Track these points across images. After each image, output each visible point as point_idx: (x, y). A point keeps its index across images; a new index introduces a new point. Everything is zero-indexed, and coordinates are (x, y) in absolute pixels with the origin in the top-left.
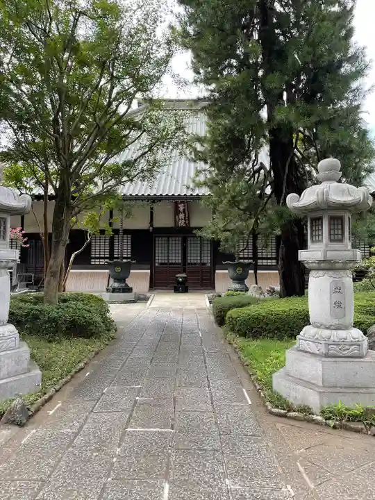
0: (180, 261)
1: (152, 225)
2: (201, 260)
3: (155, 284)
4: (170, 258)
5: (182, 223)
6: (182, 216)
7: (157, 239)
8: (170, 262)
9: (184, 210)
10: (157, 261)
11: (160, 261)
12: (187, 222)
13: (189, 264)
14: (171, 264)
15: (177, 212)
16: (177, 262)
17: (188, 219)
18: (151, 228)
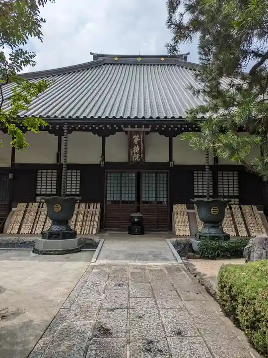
0: (134, 199)
1: (103, 159)
2: (156, 198)
3: (106, 225)
4: (123, 195)
5: (136, 158)
6: (136, 149)
7: (109, 175)
8: (123, 199)
9: (139, 143)
10: (108, 199)
11: (112, 199)
12: (142, 155)
13: (144, 202)
14: (123, 202)
15: (131, 145)
16: (130, 200)
17: (143, 152)
18: (103, 163)
